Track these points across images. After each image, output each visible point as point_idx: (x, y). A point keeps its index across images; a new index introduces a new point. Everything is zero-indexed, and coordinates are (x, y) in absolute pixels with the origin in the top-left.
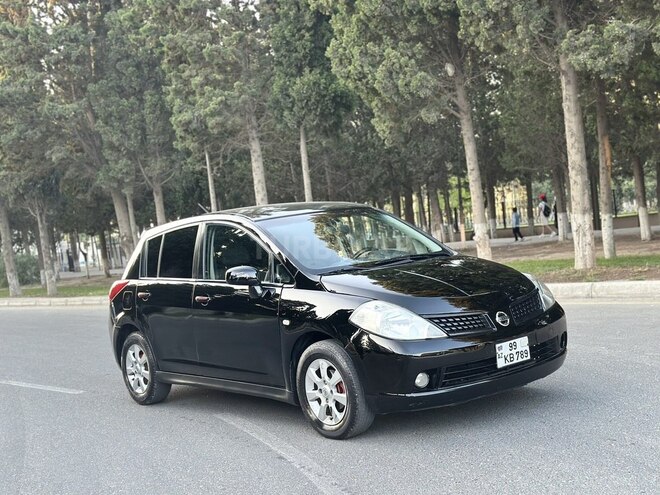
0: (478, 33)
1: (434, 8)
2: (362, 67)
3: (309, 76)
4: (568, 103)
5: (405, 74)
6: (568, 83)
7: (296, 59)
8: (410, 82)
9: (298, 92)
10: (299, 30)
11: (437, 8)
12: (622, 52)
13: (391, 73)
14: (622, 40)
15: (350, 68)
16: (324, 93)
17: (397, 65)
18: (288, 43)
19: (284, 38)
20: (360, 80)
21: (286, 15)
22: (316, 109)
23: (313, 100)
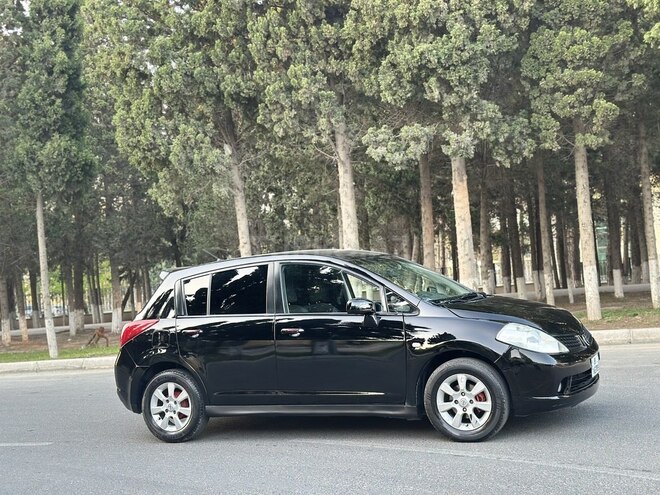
0: (280, 120)
1: (235, 93)
2: (154, 138)
3: (58, 142)
4: (345, 189)
5: (200, 148)
6: (346, 172)
7: (46, 123)
8: (206, 157)
9: (48, 157)
10: (50, 96)
11: (239, 94)
12: (417, 150)
13: (185, 148)
14: (417, 140)
15: (141, 138)
16: (75, 160)
17: (193, 140)
18: (37, 107)
19: (33, 100)
20: (150, 150)
21: (37, 79)
22: (63, 176)
23: (63, 166)
